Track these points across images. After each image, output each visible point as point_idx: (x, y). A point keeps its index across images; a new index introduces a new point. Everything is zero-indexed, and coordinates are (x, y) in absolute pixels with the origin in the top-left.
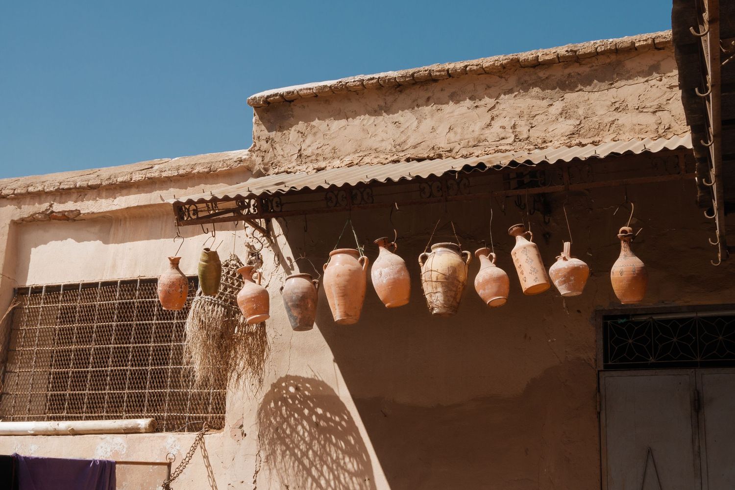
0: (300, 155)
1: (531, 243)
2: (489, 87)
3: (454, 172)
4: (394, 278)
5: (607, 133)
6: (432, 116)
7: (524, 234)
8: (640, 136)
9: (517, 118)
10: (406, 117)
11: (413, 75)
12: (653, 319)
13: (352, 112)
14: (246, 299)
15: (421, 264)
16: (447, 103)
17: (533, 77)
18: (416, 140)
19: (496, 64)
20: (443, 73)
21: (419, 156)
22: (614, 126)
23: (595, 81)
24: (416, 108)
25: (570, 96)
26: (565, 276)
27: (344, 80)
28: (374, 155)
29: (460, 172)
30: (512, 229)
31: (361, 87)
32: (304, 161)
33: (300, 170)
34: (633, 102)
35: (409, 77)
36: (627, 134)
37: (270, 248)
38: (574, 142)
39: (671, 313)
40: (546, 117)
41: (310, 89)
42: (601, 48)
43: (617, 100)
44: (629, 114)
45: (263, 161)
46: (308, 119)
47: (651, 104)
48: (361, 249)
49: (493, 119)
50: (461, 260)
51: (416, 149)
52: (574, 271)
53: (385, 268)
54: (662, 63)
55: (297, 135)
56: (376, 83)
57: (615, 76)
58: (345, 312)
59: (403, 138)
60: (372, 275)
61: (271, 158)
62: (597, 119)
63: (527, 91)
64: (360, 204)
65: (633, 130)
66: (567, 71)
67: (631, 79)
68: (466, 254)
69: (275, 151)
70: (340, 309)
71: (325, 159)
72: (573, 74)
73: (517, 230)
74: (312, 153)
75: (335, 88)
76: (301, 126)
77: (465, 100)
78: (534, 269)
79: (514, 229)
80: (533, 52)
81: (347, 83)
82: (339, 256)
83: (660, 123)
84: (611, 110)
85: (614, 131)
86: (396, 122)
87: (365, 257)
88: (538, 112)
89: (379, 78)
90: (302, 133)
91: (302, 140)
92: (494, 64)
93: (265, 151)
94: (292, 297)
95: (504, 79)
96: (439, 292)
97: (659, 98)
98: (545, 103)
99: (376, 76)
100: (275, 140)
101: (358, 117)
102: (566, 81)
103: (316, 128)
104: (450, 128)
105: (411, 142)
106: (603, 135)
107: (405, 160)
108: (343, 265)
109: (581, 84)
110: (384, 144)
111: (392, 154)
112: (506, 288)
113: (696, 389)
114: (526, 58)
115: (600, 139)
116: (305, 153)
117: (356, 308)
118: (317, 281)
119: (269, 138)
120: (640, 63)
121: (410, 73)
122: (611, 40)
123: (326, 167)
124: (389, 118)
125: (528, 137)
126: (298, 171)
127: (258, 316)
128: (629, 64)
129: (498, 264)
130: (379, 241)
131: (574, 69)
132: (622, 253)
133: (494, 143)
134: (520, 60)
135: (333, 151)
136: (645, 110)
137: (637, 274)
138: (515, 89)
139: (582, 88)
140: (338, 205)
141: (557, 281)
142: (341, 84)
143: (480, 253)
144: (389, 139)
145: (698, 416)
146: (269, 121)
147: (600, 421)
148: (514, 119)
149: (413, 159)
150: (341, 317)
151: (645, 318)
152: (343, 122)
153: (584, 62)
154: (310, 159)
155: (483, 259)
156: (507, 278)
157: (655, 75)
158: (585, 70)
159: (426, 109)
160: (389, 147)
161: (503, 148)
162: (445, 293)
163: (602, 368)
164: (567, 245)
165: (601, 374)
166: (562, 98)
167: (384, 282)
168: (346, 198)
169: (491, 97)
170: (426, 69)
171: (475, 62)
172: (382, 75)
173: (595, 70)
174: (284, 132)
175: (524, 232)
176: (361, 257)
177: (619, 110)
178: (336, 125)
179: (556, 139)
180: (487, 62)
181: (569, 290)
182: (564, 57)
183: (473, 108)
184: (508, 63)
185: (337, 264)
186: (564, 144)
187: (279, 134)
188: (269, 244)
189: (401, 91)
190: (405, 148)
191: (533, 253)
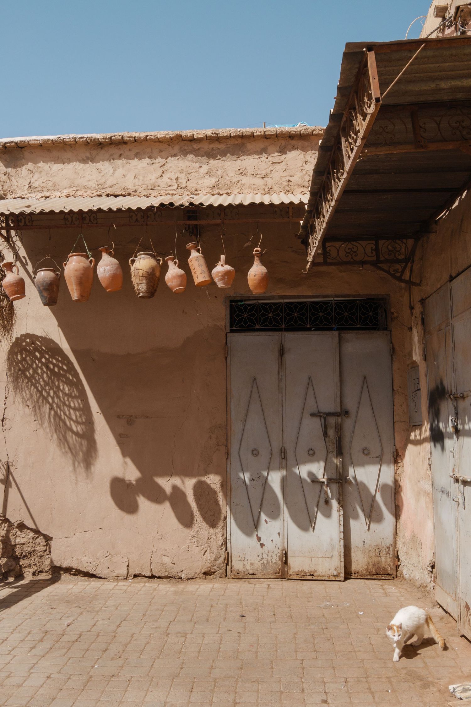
0: (30, 187)
1: (200, 254)
2: (161, 151)
3: (154, 207)
4: (113, 273)
5: (235, 188)
6: (123, 167)
7: (196, 249)
8: (254, 192)
9: (179, 174)
10: (105, 166)
11: (111, 138)
12: (259, 303)
13: (67, 159)
14: (10, 284)
15: (131, 265)
16: (133, 159)
17: (190, 148)
18: (112, 182)
19: (167, 137)
20: (131, 139)
21: (115, 193)
22: (239, 184)
23: (229, 155)
24: (112, 161)
25: (213, 162)
26: (222, 276)
27: (62, 136)
28: (84, 190)
29: (157, 208)
30: (189, 245)
31: (74, 142)
32: (33, 190)
33: (31, 197)
34: (250, 170)
35: (108, 139)
36: (247, 190)
37: (10, 250)
38: (215, 192)
39: (269, 299)
40: (197, 174)
41: (37, 140)
42: (233, 134)
43: (241, 168)
44: (248, 177)
45: (2, 188)
46: (35, 162)
47: (262, 172)
48: (90, 253)
49: (163, 172)
50: (157, 264)
51: (112, 189)
52: (227, 273)
53: (108, 266)
54: (269, 148)
55: (27, 172)
56: (85, 140)
57: (240, 152)
58: (81, 294)
59: (103, 180)
60: (98, 271)
61: (8, 187)
62: (229, 179)
63: (186, 157)
64: (88, 223)
65: (250, 187)
66: (212, 146)
67: (250, 155)
68: (160, 260)
69: (12, 182)
70: (77, 292)
71: (48, 190)
72: (215, 148)
73: (192, 246)
74: (39, 185)
75: (55, 141)
76: (30, 165)
77: (145, 158)
78: (203, 271)
79: (190, 245)
80: (191, 131)
81: (64, 139)
82: (75, 257)
83: (266, 185)
84: (237, 174)
85: (239, 188)
86: (98, 169)
87: (93, 259)
88: (192, 171)
89: (87, 137)
90: (31, 171)
91: (31, 176)
92: (166, 136)
93: (4, 182)
94: (43, 283)
95: (171, 147)
96: (144, 283)
97: (266, 169)
98: (197, 165)
99: (85, 136)
100: (11, 174)
101: (71, 163)
102: (210, 152)
103: (41, 168)
104: (135, 176)
105: (109, 183)
106: (233, 189)
107: (106, 195)
108: (79, 264)
109: (220, 156)
110: (89, 183)
111: (96, 190)
112: (185, 282)
113: (281, 344)
114: (186, 135)
115: (231, 192)
116: (33, 185)
117: (87, 292)
118: (59, 273)
119: (6, 173)
120: (255, 146)
121: (109, 137)
122: (239, 129)
123: (50, 196)
124: (93, 166)
125: (186, 187)
126: (30, 198)
127: (19, 295)
128: (249, 146)
129: (180, 267)
130: (102, 249)
131: (216, 145)
132: (255, 264)
133: (164, 188)
134: (183, 136)
135: (54, 185)
136: (258, 176)
137: (264, 276)
138: (178, 154)
139: (220, 158)
140: (73, 223)
141: (217, 279)
142: (60, 139)
143: (168, 259)
144: (94, 180)
145: (282, 358)
146: (6, 160)
147: (227, 362)
148: (177, 174)
149: (111, 195)
150: (78, 297)
151: (254, 302)
152: (61, 166)
153: (221, 141)
154: (37, 189)
155: (171, 264)
156: (185, 275)
157: (264, 154)
158: (222, 146)
159: (119, 162)
160: (94, 186)
161: (171, 192)
162: (148, 284)
163: (229, 331)
164: (223, 257)
165: (228, 335)
166: (208, 163)
167: (107, 275)
168: (78, 219)
169: (162, 158)
170: (120, 134)
171: (153, 133)
172: (89, 135)
173: (228, 147)
174: (18, 169)
175: (196, 247)
176: (90, 259)
177: (242, 174)
178: (56, 167)
179: (203, 189)
180: (161, 134)
181: (224, 284)
182: (210, 137)
183: (151, 164)
184: (175, 137)
185: (74, 263)
186: (209, 193)
187: (14, 170)
188: (8, 247)
189: (102, 148)
190: (105, 187)
191: (202, 261)
